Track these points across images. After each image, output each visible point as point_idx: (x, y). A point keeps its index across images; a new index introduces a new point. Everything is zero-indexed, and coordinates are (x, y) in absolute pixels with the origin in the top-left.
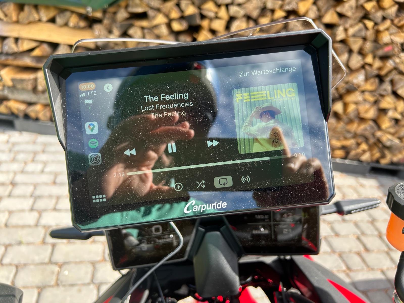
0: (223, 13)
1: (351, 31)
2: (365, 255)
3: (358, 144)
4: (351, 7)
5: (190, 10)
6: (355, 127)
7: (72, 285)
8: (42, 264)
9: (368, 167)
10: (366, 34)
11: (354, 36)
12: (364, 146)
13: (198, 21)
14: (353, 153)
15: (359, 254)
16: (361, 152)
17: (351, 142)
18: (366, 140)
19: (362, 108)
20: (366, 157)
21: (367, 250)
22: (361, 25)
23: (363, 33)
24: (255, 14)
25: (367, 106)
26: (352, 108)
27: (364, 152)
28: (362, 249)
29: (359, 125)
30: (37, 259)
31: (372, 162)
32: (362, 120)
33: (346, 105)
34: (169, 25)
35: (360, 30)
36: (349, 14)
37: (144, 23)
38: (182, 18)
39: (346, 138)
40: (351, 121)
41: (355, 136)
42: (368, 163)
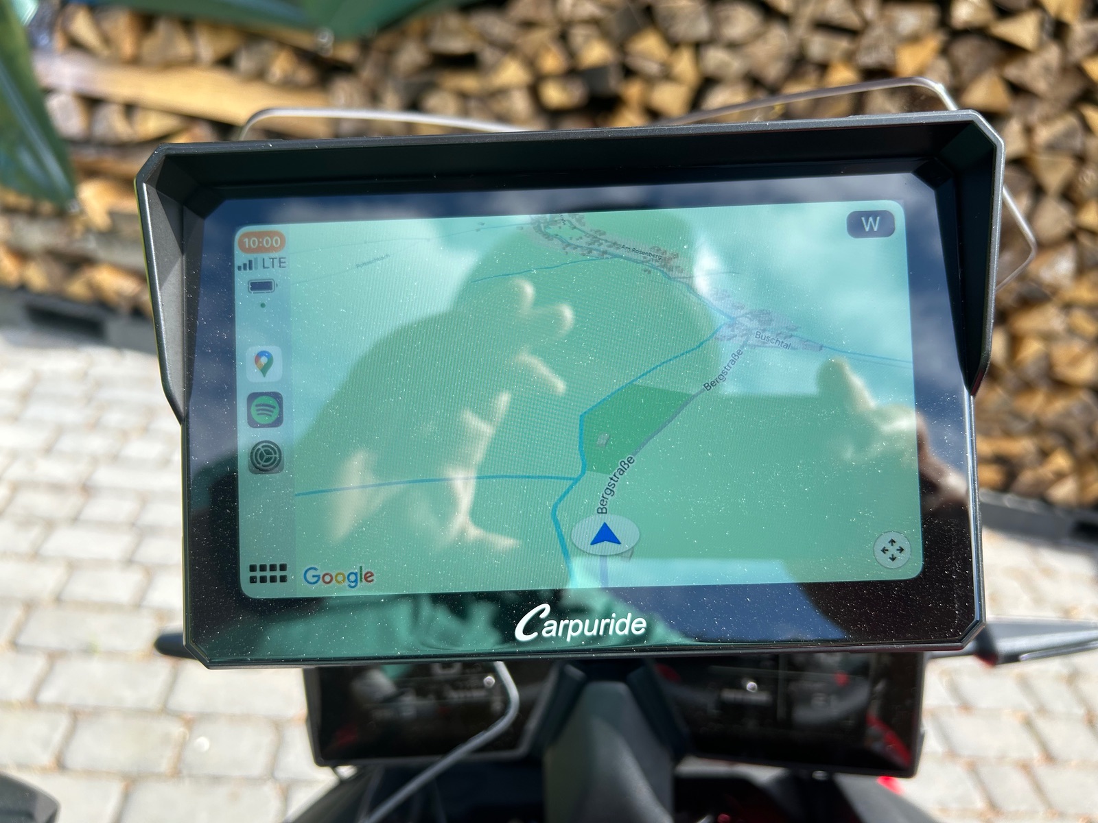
0: (684, 64)
1: (1044, 134)
2: (1043, 771)
3: (1044, 454)
4: (1047, 69)
5: (595, 53)
6: (1038, 404)
7: (216, 780)
8: (142, 712)
9: (1069, 522)
10: (1084, 144)
11: (1052, 147)
12: (1061, 461)
13: (614, 83)
14: (1027, 477)
15: (1025, 767)
16: (1050, 476)
17: (1023, 446)
18: (1069, 442)
19: (1062, 353)
20: (1064, 491)
21: (1050, 757)
22: (1071, 121)
23: (1077, 143)
24: (773, 71)
25: (1077, 347)
26: (1032, 349)
27: (1060, 476)
28: (1035, 754)
29: (1050, 399)
30: (130, 697)
31: (1082, 506)
32: (1060, 385)
33: (1015, 342)
34: (534, 91)
35: (1069, 134)
36: (1041, 85)
37: (469, 82)
38: (573, 72)
39: (1008, 434)
40: (1027, 387)
41: (1037, 428)
42: (1068, 509)
